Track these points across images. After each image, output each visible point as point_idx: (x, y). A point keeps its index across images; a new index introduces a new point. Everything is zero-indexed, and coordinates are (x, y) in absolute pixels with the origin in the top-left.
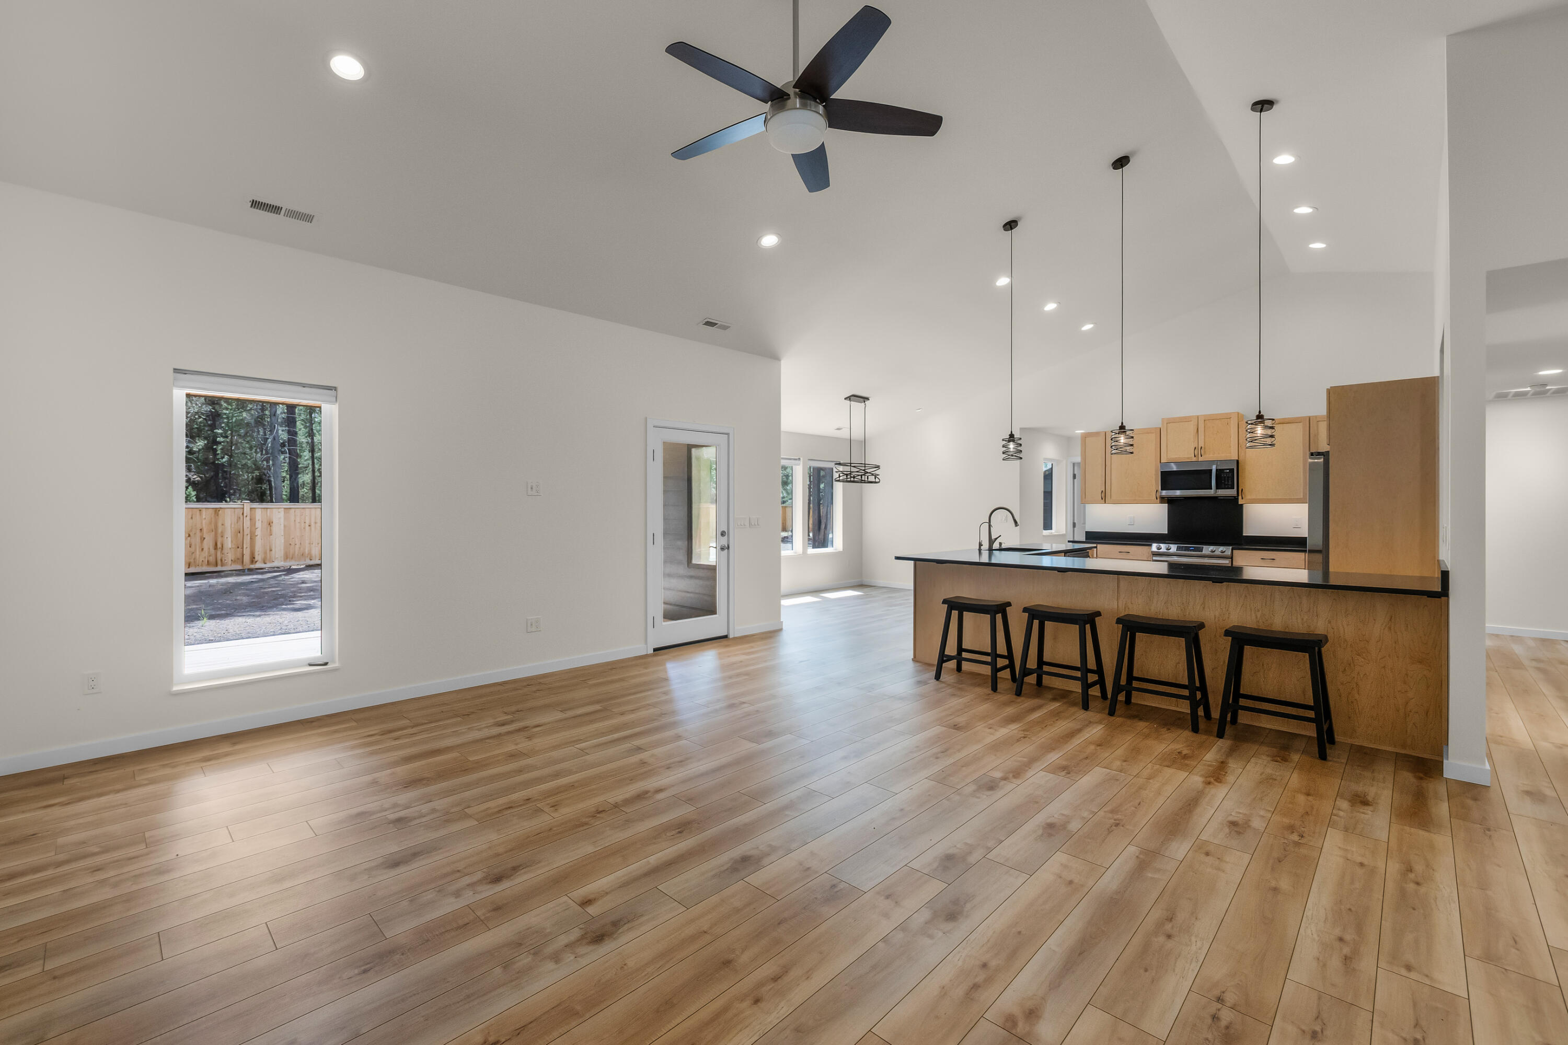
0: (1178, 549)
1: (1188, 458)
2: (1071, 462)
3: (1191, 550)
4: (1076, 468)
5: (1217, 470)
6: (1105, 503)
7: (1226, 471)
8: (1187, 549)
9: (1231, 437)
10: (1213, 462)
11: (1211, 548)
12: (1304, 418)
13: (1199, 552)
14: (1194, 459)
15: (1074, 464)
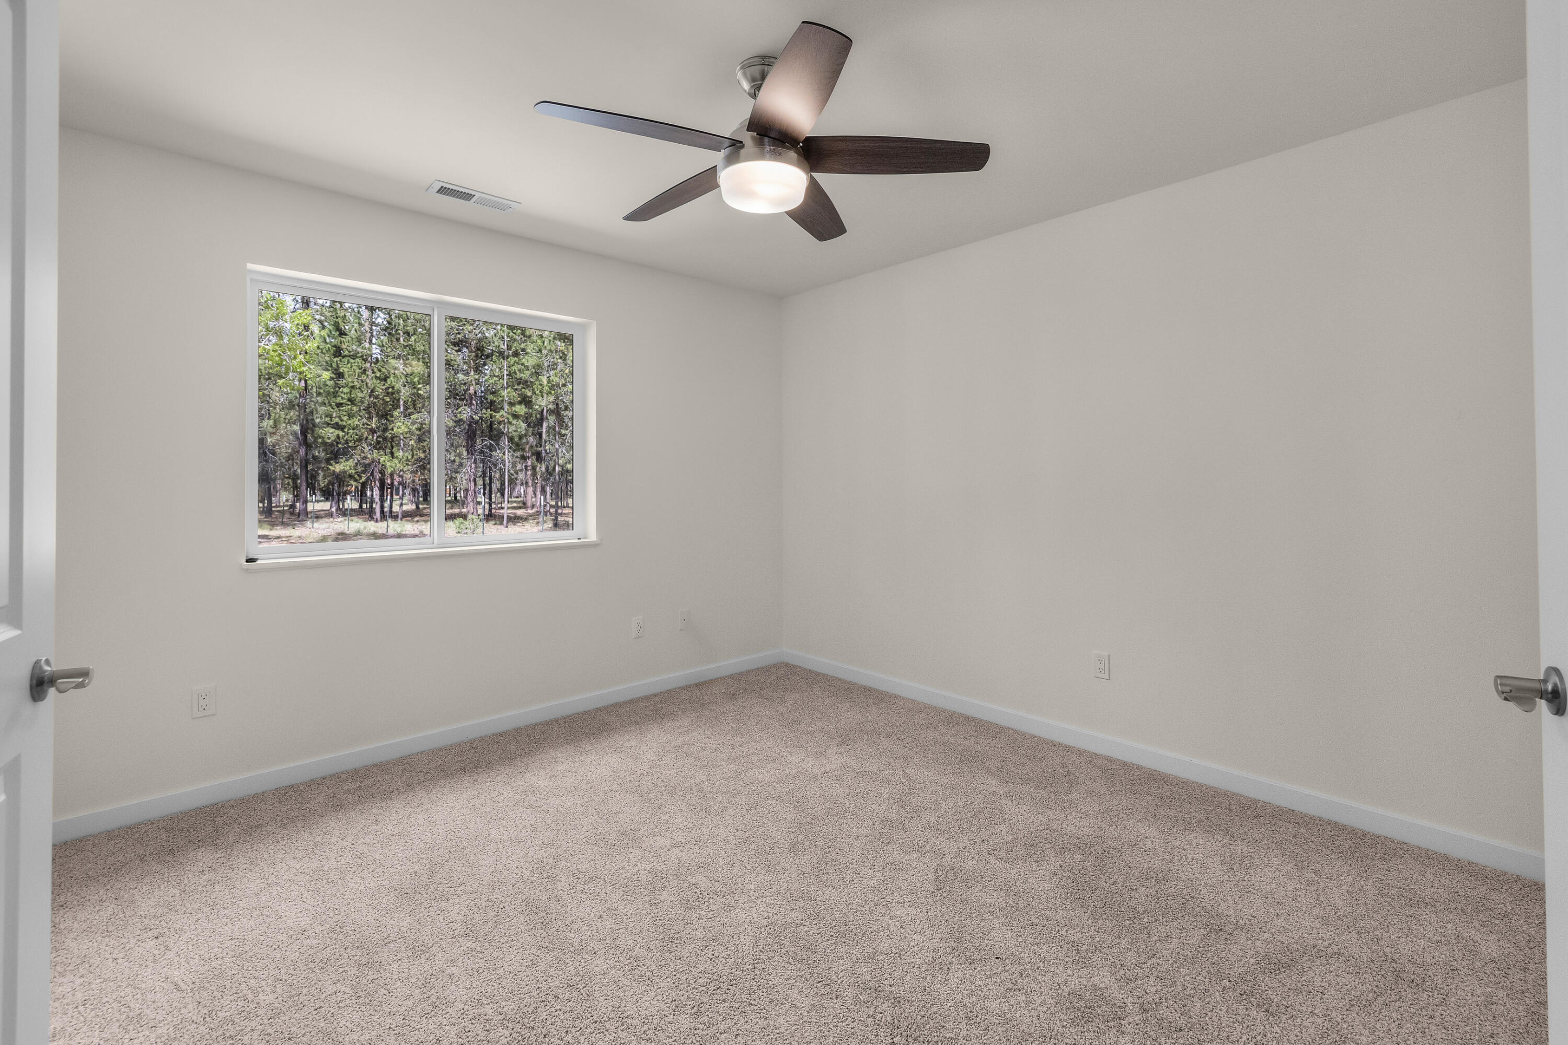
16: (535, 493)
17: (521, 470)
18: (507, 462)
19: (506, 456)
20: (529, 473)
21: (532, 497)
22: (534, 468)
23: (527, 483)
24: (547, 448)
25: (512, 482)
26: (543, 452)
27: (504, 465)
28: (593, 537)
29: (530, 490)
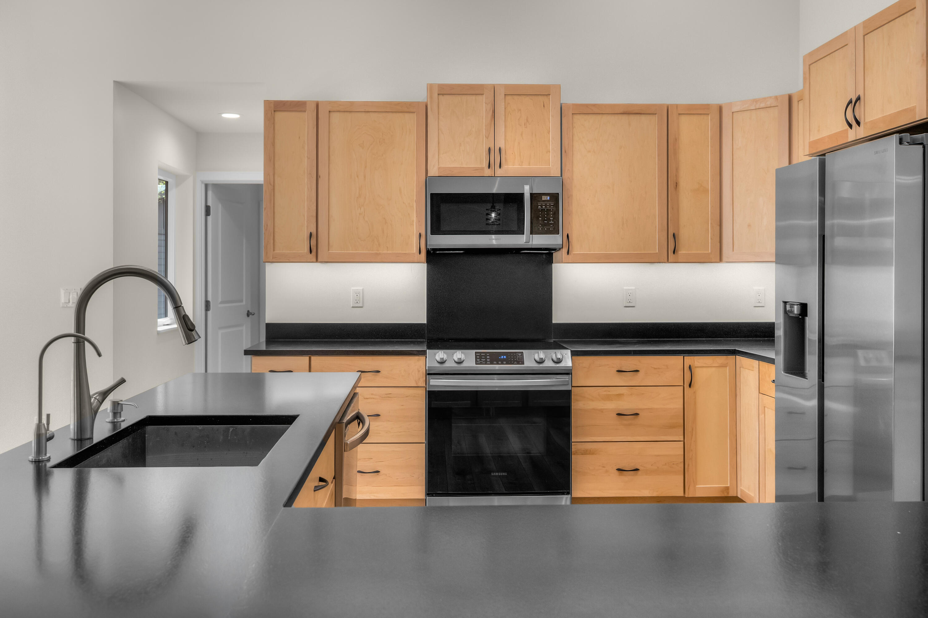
0: (479, 359)
1: (476, 169)
2: (202, 182)
3: (502, 362)
4: (210, 193)
5: (532, 194)
6: (317, 261)
7: (544, 198)
8: (495, 359)
9: (549, 132)
10: (525, 179)
11: (541, 354)
12: (661, 106)
13: (518, 363)
14: (488, 172)
15: (206, 186)
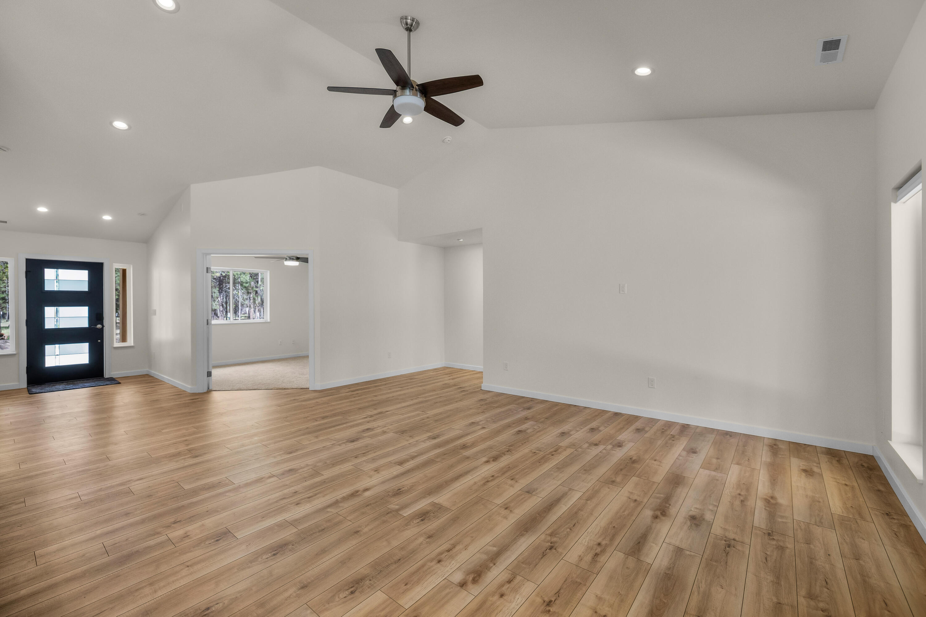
16: (255, 312)
17: (247, 299)
18: (240, 296)
19: (240, 293)
20: (252, 301)
21: (253, 314)
22: (254, 299)
23: (250, 306)
24: (261, 288)
25: (242, 305)
26: (259, 290)
27: (239, 298)
28: (269, 320)
29: (252, 310)
